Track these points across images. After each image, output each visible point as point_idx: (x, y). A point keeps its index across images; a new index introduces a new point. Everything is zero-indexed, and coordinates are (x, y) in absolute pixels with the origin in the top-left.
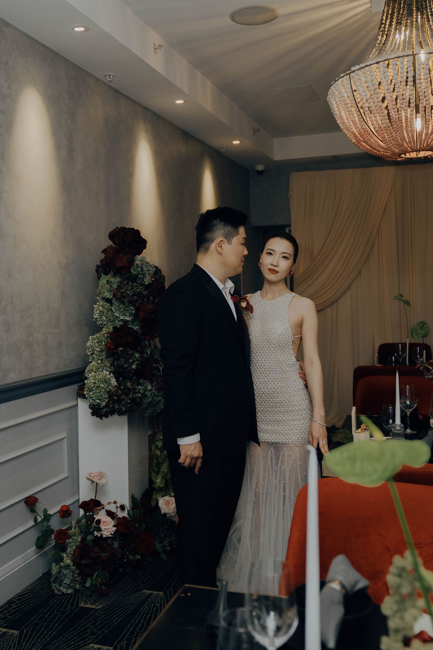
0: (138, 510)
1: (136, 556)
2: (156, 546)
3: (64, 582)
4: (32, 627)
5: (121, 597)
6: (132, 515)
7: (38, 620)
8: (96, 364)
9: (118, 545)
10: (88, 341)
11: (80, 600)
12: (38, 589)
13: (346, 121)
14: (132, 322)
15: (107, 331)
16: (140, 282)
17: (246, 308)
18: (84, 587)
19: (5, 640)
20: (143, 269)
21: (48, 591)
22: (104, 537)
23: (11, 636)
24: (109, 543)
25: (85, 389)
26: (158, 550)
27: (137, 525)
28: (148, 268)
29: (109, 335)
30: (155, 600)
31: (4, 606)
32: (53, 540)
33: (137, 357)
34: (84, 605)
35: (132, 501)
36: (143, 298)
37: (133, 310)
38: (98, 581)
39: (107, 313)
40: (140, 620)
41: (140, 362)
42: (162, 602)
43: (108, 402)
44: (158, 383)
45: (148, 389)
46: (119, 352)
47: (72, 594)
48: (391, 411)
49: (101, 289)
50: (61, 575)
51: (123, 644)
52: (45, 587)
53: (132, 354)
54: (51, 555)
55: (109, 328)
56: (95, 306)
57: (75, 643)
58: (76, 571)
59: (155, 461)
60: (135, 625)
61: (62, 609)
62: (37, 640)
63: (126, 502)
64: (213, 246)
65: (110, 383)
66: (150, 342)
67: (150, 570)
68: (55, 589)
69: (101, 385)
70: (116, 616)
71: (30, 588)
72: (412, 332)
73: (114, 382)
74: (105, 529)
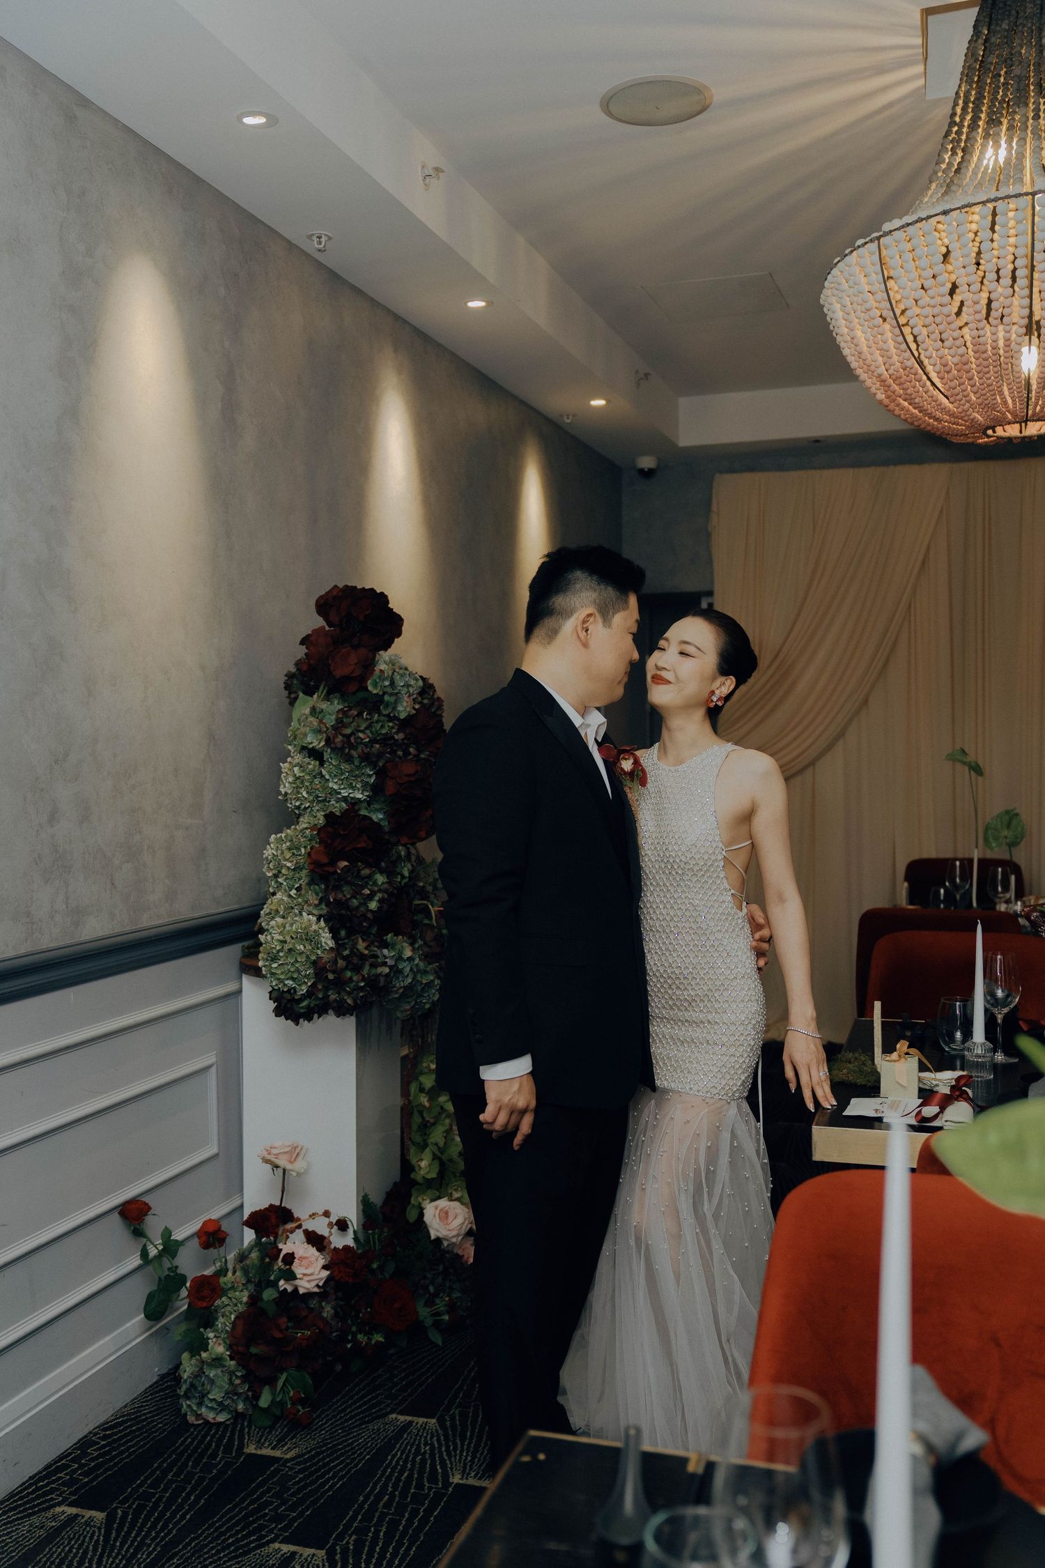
0: (377, 1231)
1: (372, 1334)
2: (418, 1312)
3: (211, 1396)
4: (136, 1503)
5: (340, 1431)
6: (362, 1241)
7: (150, 1486)
8: (285, 898)
9: (333, 1311)
10: (268, 846)
11: (246, 1437)
12: (151, 1412)
13: (865, 349)
14: (369, 803)
15: (310, 823)
16: (387, 712)
17: (631, 774)
18: (256, 1407)
19: (75, 1534)
20: (394, 682)
21: (171, 1417)
22: (301, 1293)
23: (87, 1524)
24: (312, 1306)
25: (260, 956)
26: (423, 1322)
27: (375, 1266)
28: (407, 680)
29: (315, 833)
30: (418, 1438)
31: (70, 1454)
32: (184, 1299)
33: (380, 884)
34: (255, 1449)
35: (364, 1211)
36: (395, 748)
37: (372, 775)
38: (289, 1394)
39: (312, 782)
40: (385, 1486)
41: (386, 896)
42: (436, 1443)
43: (314, 985)
44: (425, 944)
45: (405, 957)
46: (339, 871)
47: (228, 1423)
48: (960, 1011)
49: (297, 726)
50: (203, 1379)
51: (348, 1543)
52: (164, 1407)
53: (369, 877)
54: (180, 1334)
55: (315, 817)
56: (285, 767)
57: (238, 1541)
58: (237, 1371)
59: (417, 1119)
60: (375, 1496)
61: (204, 1461)
62: (148, 1533)
63: (351, 1213)
64: (569, 626)
65: (318, 943)
66: (408, 848)
67: (404, 1366)
68: (189, 1413)
69: (297, 945)
70: (330, 1475)
71: (131, 1409)
72: (989, 833)
73: (327, 940)
74: (304, 1275)
